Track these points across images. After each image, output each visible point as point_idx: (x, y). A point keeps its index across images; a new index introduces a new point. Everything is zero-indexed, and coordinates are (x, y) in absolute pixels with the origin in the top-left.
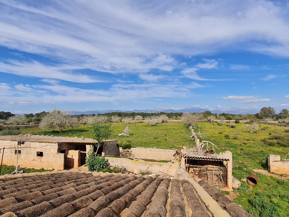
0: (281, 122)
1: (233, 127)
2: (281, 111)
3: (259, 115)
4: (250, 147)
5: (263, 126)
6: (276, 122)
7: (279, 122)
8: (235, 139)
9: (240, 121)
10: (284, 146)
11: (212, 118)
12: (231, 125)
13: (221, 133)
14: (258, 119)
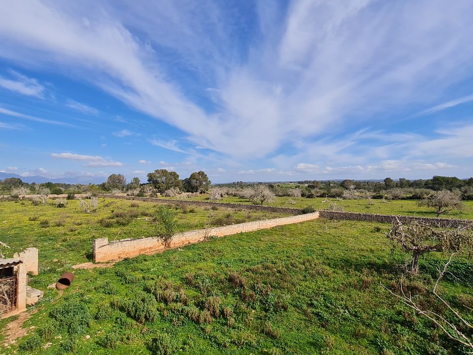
0: (130, 194)
1: (61, 206)
2: (132, 180)
3: (106, 186)
4: (79, 233)
5: (108, 200)
6: (125, 195)
7: (128, 195)
8: (59, 226)
9: (76, 195)
10: (123, 225)
11: (22, 192)
12: (57, 203)
13: (34, 220)
14: (104, 191)
